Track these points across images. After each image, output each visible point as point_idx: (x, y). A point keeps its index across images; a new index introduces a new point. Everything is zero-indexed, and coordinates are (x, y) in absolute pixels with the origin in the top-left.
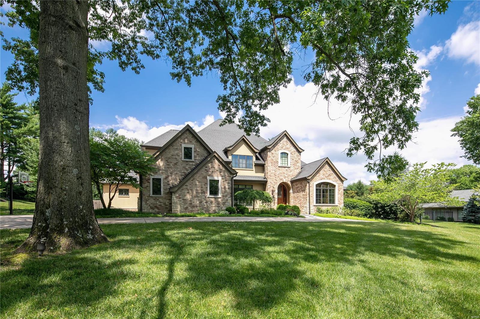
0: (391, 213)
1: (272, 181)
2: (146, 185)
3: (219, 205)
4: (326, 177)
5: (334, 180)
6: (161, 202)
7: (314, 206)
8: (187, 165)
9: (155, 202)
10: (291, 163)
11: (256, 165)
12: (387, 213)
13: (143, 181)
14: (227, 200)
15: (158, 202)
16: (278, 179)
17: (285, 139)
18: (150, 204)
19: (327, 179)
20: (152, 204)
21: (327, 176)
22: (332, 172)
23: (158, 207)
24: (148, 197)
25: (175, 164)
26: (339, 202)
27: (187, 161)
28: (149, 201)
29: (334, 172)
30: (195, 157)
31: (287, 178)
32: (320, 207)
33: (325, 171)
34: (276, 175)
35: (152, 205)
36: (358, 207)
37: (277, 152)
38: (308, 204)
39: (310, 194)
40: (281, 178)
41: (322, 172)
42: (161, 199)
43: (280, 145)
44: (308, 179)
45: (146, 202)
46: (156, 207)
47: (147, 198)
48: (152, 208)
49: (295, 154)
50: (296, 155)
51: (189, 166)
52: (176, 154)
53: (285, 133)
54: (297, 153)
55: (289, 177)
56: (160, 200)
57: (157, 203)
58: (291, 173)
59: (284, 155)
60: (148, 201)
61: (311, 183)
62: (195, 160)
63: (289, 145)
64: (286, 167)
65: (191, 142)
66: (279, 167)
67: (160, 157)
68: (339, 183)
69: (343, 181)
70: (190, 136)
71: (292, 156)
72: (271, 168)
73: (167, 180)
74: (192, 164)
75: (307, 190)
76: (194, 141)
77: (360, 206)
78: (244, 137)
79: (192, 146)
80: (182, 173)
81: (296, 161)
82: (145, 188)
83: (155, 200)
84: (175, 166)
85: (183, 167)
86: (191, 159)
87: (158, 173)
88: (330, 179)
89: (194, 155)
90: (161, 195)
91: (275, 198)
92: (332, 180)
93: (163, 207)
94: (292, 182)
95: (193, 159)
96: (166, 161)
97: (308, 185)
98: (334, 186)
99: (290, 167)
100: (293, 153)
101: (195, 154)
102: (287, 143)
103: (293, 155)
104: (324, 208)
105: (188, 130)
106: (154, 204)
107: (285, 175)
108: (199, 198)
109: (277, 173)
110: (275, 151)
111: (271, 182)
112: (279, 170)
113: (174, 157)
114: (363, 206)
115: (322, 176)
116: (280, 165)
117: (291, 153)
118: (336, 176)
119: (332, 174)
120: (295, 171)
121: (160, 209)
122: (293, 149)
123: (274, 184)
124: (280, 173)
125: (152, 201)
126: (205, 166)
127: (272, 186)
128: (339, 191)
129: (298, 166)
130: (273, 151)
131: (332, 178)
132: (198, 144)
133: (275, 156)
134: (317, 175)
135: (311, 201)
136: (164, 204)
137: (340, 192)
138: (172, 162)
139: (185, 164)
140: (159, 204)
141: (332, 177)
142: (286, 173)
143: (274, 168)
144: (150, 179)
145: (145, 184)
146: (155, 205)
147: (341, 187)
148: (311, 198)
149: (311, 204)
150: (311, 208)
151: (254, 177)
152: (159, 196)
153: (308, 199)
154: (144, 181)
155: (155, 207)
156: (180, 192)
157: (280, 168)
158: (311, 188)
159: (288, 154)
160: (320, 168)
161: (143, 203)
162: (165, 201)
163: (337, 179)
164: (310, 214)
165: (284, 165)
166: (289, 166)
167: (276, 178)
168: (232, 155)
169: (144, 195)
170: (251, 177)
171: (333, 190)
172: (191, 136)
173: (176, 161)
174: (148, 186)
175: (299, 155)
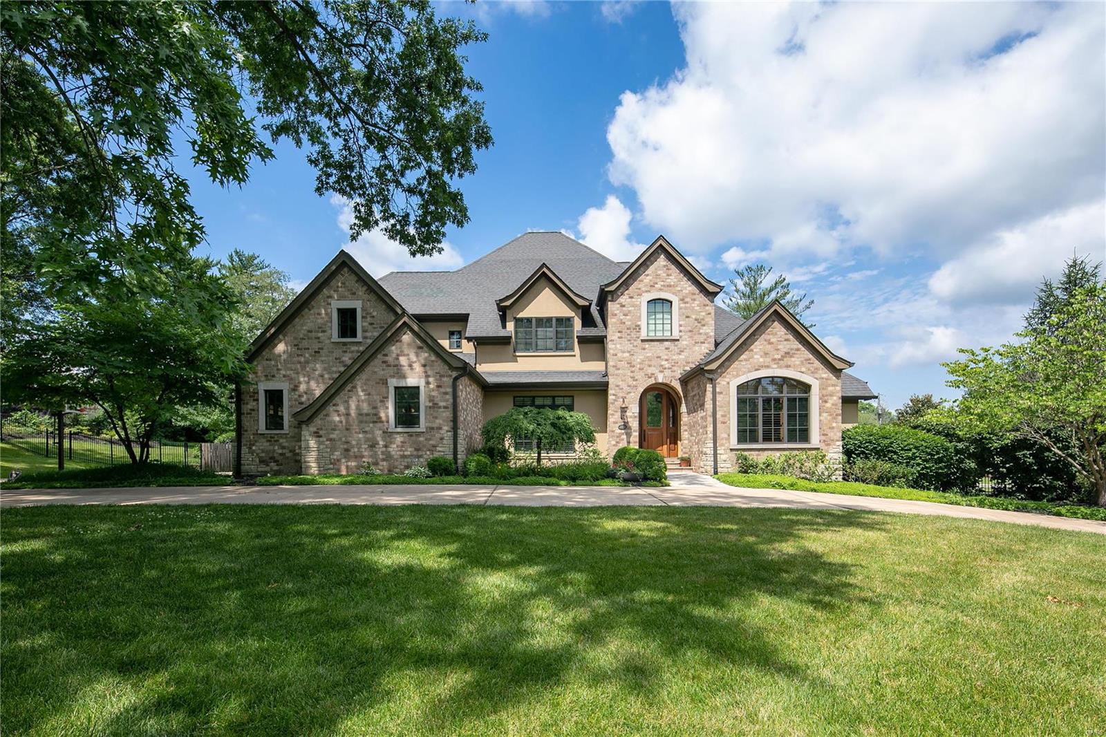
0: (1042, 470)
1: (620, 383)
2: (249, 407)
3: (420, 453)
4: (774, 360)
5: (803, 369)
6: (283, 448)
7: (731, 450)
8: (345, 352)
9: (271, 448)
10: (682, 328)
11: (583, 340)
12: (1026, 469)
13: (243, 397)
14: (442, 439)
15: (276, 448)
16: (639, 375)
17: (662, 260)
18: (259, 451)
19: (780, 367)
20: (263, 451)
21: (779, 357)
22: (796, 344)
23: (277, 458)
24: (254, 434)
25: (316, 352)
26: (824, 438)
27: (345, 344)
28: (257, 444)
29: (803, 345)
30: (364, 331)
31: (667, 373)
32: (746, 453)
33: (770, 343)
34: (634, 363)
35: (263, 455)
36: (895, 453)
37: (636, 300)
38: (712, 445)
39: (718, 416)
40: (650, 371)
41: (758, 346)
42: (285, 440)
43: (646, 279)
44: (710, 372)
45: (251, 448)
46: (273, 459)
47: (252, 437)
48: (262, 461)
49: (694, 300)
50: (697, 302)
51: (350, 355)
52: (319, 328)
53: (661, 242)
54: (701, 298)
55: (675, 368)
56: (281, 441)
57: (274, 451)
58: (682, 357)
59: (659, 304)
60: (253, 445)
61: (721, 382)
62: (365, 338)
63: (675, 275)
64: (667, 340)
65: (354, 294)
66: (642, 341)
67: (281, 337)
68: (824, 376)
69: (841, 370)
70: (351, 280)
71: (686, 308)
72: (618, 346)
73: (297, 393)
74: (357, 348)
75: (709, 405)
76: (361, 291)
77: (902, 449)
78: (545, 269)
79: (357, 304)
80: (333, 372)
81: (696, 320)
82: (247, 414)
83: (270, 441)
84: (315, 356)
85: (336, 359)
86: (355, 336)
87: (277, 376)
88: (788, 366)
89: (363, 327)
90: (283, 429)
91: (630, 428)
92: (801, 368)
93: (288, 458)
94: (685, 381)
95: (359, 338)
96: (295, 345)
97: (709, 387)
98: (807, 388)
99: (678, 340)
100: (686, 300)
101: (365, 324)
102: (670, 271)
103: (688, 305)
104: (760, 458)
105: (344, 264)
106: (267, 452)
107: (663, 363)
108: (368, 436)
109: (638, 358)
110: (631, 298)
111: (618, 386)
112: (644, 349)
113: (314, 334)
114: (916, 448)
115: (761, 360)
116: (644, 335)
117: (682, 300)
118: (811, 356)
119: (798, 350)
120: (697, 348)
121: (282, 465)
122: (689, 287)
123: (626, 388)
124: (647, 357)
125: (263, 445)
126: (383, 353)
127: (621, 395)
128: (826, 402)
129: (706, 334)
130: (622, 299)
131: (797, 363)
132: (372, 297)
133: (630, 311)
134: (743, 357)
135: (721, 434)
136: (290, 451)
137: (828, 405)
138: (308, 349)
139: (341, 351)
140: (280, 451)
141: (796, 361)
142: (666, 357)
143: (629, 347)
144: (258, 393)
145: (247, 404)
146: (271, 455)
147: (830, 388)
148: (719, 425)
149: (722, 445)
150: (721, 458)
151: (574, 373)
152: (278, 432)
153: (710, 429)
154: (246, 397)
155: (271, 458)
156: (320, 422)
157: (647, 345)
158: (719, 398)
159: (671, 302)
160: (753, 334)
161: (244, 450)
162: (293, 444)
163: (817, 364)
164: (716, 473)
165: (659, 335)
166: (676, 335)
167: (632, 372)
168: (515, 318)
169: (246, 431)
170: (567, 373)
171: (800, 399)
172: (353, 278)
173: (320, 345)
174: (253, 410)
175: (708, 302)
